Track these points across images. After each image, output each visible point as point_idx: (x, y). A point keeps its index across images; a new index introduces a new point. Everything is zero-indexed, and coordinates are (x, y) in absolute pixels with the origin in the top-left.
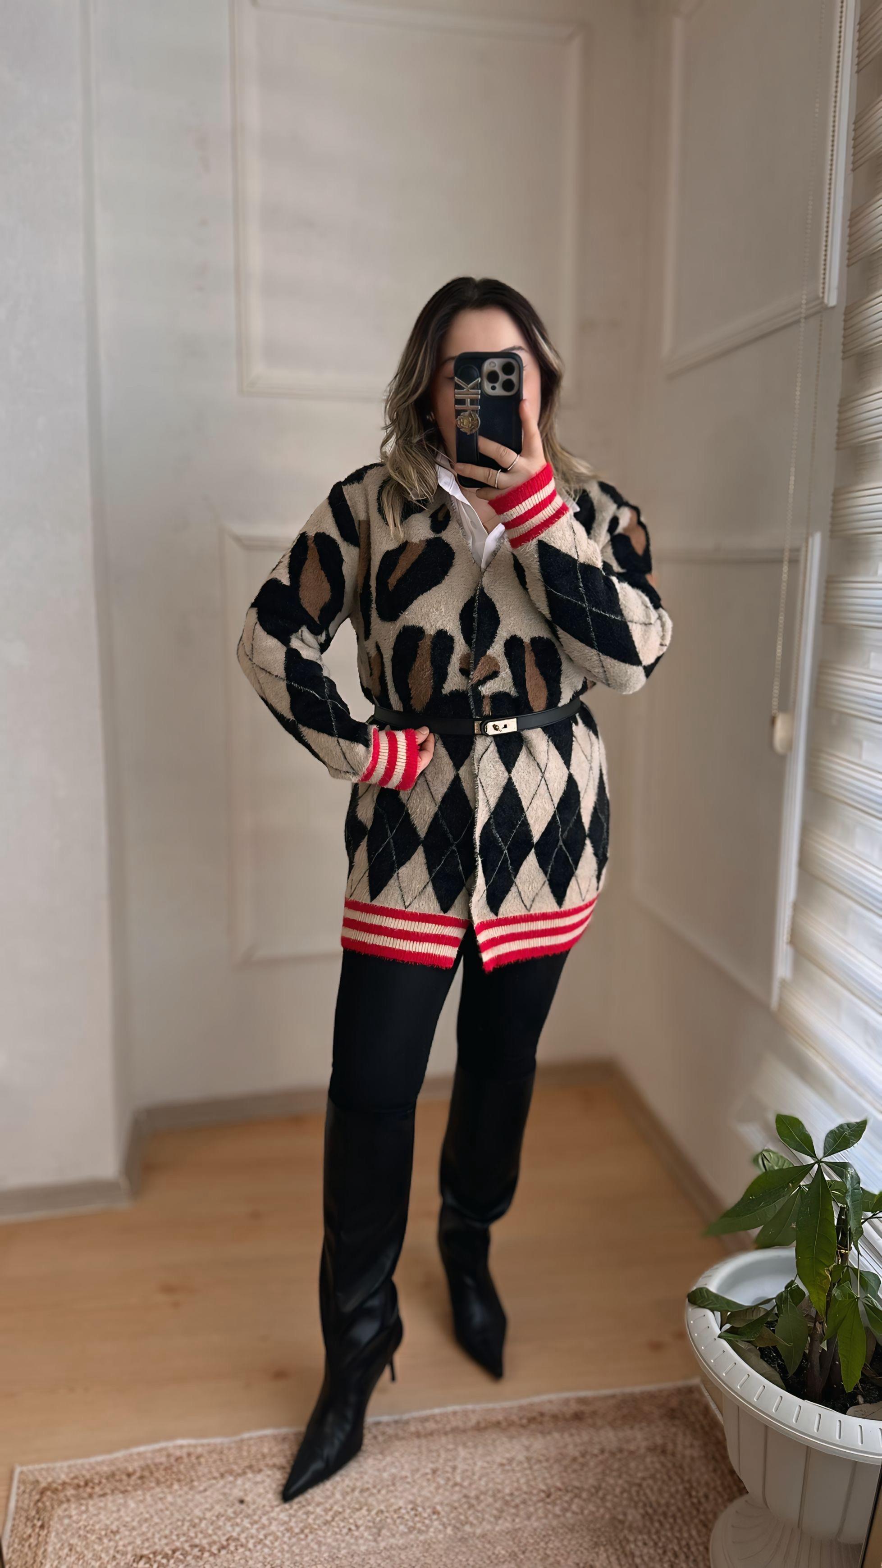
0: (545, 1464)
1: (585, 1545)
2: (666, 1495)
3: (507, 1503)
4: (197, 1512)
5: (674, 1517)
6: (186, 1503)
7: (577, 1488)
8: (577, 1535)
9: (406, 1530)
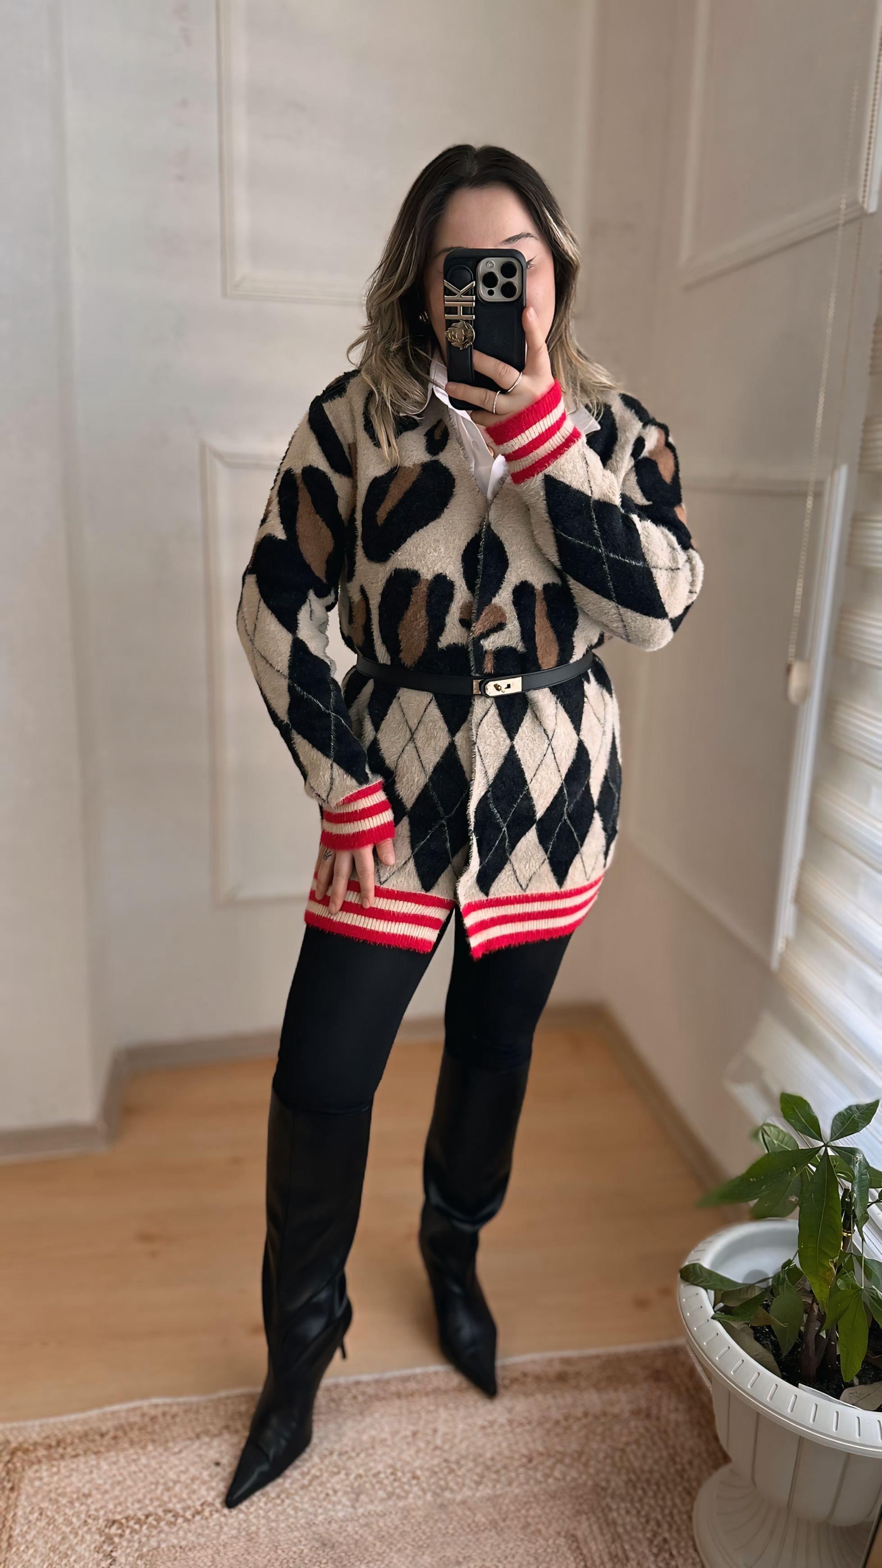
0: (528, 1427)
1: (567, 1513)
2: (650, 1461)
3: (488, 1468)
4: (172, 1475)
5: (658, 1485)
6: (160, 1464)
7: (558, 1452)
8: (558, 1502)
9: (385, 1496)
